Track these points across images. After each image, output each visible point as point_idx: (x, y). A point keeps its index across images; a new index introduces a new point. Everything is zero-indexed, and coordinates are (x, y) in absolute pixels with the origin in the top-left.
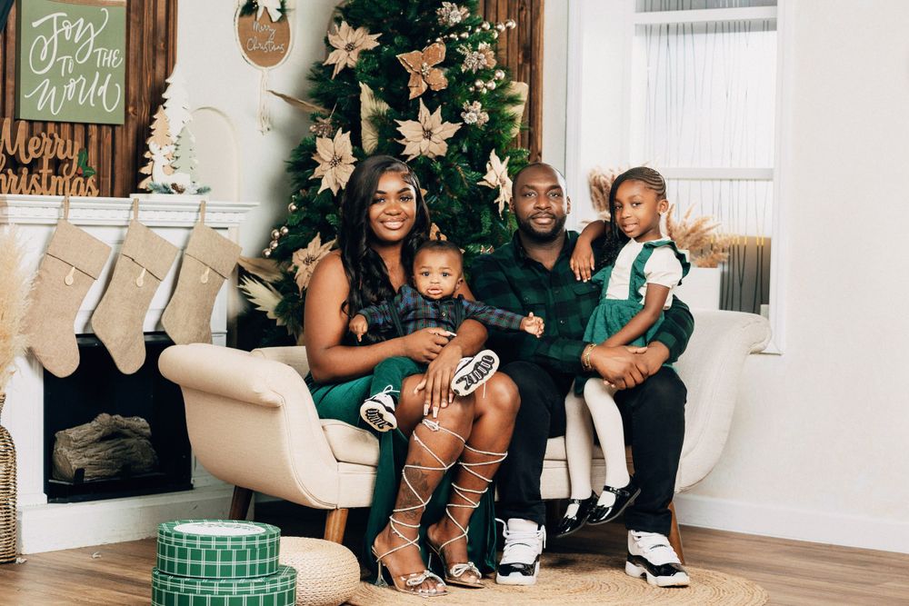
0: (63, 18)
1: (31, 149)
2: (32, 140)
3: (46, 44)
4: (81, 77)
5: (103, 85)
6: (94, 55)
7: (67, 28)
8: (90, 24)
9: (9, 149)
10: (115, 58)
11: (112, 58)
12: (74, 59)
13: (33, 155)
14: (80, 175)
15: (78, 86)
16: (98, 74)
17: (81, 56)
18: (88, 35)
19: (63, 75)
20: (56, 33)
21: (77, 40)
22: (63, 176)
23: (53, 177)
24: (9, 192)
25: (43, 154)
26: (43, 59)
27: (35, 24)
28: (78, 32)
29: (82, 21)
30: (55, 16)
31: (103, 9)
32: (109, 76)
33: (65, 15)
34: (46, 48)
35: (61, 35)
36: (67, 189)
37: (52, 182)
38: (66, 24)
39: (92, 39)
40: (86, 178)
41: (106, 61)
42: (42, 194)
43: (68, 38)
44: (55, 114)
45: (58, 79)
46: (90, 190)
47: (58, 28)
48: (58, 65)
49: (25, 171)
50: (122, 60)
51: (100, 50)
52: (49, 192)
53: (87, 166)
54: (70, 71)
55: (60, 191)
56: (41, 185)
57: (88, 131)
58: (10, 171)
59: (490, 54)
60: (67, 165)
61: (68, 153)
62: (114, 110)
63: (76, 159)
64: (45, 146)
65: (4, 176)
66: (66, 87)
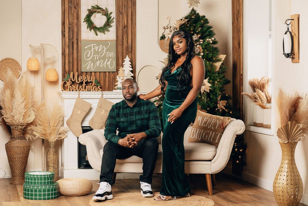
0: (95, 45)
1: (79, 80)
2: (80, 77)
3: (90, 52)
4: (101, 60)
5: (109, 62)
6: (105, 54)
8: (104, 46)
9: (72, 80)
10: (113, 54)
11: (112, 55)
12: (99, 55)
13: (80, 81)
14: (95, 86)
15: (100, 63)
16: (107, 59)
17: (101, 55)
18: (103, 49)
19: (95, 59)
20: (93, 49)
21: (100, 51)
22: (90, 86)
23: (87, 86)
24: (73, 91)
25: (83, 80)
26: (89, 56)
27: (86, 48)
28: (100, 48)
29: (101, 46)
30: (92, 45)
31: (108, 42)
32: (111, 59)
34: (89, 53)
35: (94, 50)
36: (91, 89)
37: (86, 88)
38: (96, 47)
39: (105, 50)
40: (97, 87)
41: (110, 56)
42: (83, 91)
43: (97, 50)
44: (93, 70)
45: (94, 61)
46: (99, 89)
47: (93, 48)
48: (93, 57)
49: (78, 85)
50: (115, 55)
51: (108, 53)
52: (85, 90)
53: (98, 83)
54: (98, 59)
55: (89, 90)
56: (83, 88)
57: (106, 74)
58: (73, 85)
59: (201, 48)
60: (91, 83)
61: (91, 80)
62: (113, 68)
63: (94, 81)
64: (84, 78)
65: (71, 87)
66: (96, 63)
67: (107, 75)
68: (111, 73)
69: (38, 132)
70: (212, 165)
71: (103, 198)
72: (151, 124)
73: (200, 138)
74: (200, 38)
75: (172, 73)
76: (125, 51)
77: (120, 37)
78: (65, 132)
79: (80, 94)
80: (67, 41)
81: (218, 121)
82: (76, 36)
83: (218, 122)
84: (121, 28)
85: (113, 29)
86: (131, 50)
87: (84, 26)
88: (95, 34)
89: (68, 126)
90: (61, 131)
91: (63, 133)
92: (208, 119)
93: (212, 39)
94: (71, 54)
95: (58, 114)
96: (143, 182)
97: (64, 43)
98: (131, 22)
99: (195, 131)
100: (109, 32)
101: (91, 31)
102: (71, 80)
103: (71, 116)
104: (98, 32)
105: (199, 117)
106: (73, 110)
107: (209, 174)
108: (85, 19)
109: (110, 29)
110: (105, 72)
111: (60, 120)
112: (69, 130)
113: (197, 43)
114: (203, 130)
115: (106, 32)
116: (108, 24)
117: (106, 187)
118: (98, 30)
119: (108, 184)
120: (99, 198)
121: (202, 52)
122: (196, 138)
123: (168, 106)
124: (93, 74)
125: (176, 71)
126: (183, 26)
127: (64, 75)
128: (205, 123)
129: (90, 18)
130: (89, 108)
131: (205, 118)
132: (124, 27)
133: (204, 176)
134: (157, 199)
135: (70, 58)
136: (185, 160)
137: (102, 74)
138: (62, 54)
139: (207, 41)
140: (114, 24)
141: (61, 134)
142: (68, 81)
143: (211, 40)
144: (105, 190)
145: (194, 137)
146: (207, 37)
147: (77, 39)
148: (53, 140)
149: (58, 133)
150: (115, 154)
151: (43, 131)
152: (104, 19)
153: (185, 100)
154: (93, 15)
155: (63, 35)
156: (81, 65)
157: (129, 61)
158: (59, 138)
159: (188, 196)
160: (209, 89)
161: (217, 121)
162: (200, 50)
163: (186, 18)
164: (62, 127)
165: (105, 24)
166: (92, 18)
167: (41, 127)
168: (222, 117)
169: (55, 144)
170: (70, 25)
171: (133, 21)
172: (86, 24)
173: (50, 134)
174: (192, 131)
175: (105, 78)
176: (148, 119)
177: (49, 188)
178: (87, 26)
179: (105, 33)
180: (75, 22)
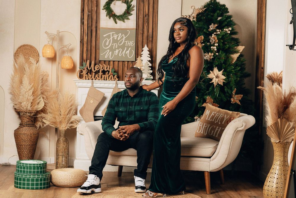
0: (113, 34)
1: (96, 68)
2: (96, 66)
3: (108, 41)
4: (120, 49)
5: (128, 51)
6: (125, 43)
7: (115, 36)
8: (123, 35)
9: (89, 68)
10: (132, 43)
11: (131, 43)
12: (118, 44)
13: (96, 69)
14: (112, 75)
15: (119, 52)
16: (126, 48)
17: (120, 44)
19: (114, 48)
21: (118, 39)
22: (106, 75)
23: (103, 75)
24: (89, 79)
25: (100, 69)
26: (107, 44)
27: (104, 36)
28: (119, 37)
29: (120, 34)
30: (111, 33)
31: (128, 31)
32: (130, 48)
33: (115, 33)
34: (108, 42)
35: (113, 38)
36: (107, 78)
37: (103, 77)
38: (115, 35)
39: (124, 39)
40: (114, 76)
41: (129, 44)
42: (99, 80)
43: (115, 39)
44: (111, 59)
45: (112, 50)
46: (115, 79)
47: (112, 37)
48: (112, 46)
49: (94, 74)
50: (134, 44)
51: (127, 41)
52: (101, 79)
53: (115, 72)
54: (116, 47)
55: (105, 79)
56: (99, 77)
57: (124, 63)
58: (89, 74)
59: (216, 38)
60: (108, 72)
61: (108, 69)
62: (132, 57)
63: (110, 70)
64: (101, 67)
65: (87, 75)
66: (115, 52)
67: (126, 65)
68: (130, 62)
69: (48, 120)
70: (211, 162)
71: (89, 191)
72: (150, 116)
73: (206, 134)
74: (217, 28)
75: (169, 63)
76: (145, 40)
77: (140, 26)
78: (78, 121)
79: (93, 83)
80: (86, 29)
81: (226, 115)
82: (95, 24)
83: (225, 117)
84: (141, 16)
85: (133, 18)
86: (151, 39)
87: (103, 13)
88: (114, 22)
89: (81, 115)
90: (73, 120)
91: (76, 122)
92: (216, 113)
94: (90, 41)
95: (69, 102)
96: (136, 177)
97: (83, 31)
98: (152, 11)
99: (201, 126)
100: (129, 20)
101: (110, 18)
102: (87, 69)
103: (84, 105)
104: (117, 20)
105: (207, 111)
106: (87, 99)
107: (208, 172)
108: (103, 7)
109: (130, 17)
110: (124, 61)
111: (71, 109)
112: (82, 119)
113: (215, 33)
114: (209, 125)
115: (125, 20)
116: (128, 12)
117: (93, 180)
118: (117, 18)
119: (96, 177)
120: (84, 191)
121: (217, 43)
122: (202, 133)
123: (164, 98)
124: (112, 63)
125: (173, 61)
127: (81, 63)
128: (213, 117)
129: (110, 5)
130: (102, 98)
131: (213, 112)
132: (146, 16)
133: (202, 173)
134: (145, 196)
135: (88, 46)
136: (181, 155)
137: (121, 64)
138: (80, 42)
139: (225, 31)
140: (134, 13)
141: (74, 123)
142: (84, 69)
143: (228, 30)
144: (92, 183)
145: (200, 131)
146: (225, 27)
147: (96, 27)
148: (63, 129)
149: (70, 122)
150: (108, 146)
151: (53, 119)
152: (124, 7)
153: (180, 92)
154: (113, 3)
155: (82, 23)
156: (99, 54)
157: (148, 50)
158: (70, 127)
159: (183, 194)
160: (223, 82)
161: (224, 115)
162: (215, 41)
163: (205, 7)
164: (74, 116)
165: (125, 12)
166: (112, 6)
167: (51, 115)
168: (231, 112)
169: (65, 132)
170: (89, 12)
171: (155, 9)
172: (106, 11)
173: (61, 122)
174: (199, 125)
175: (124, 67)
176: (148, 111)
177: (37, 177)
178: (107, 14)
179: (124, 22)
180: (95, 10)
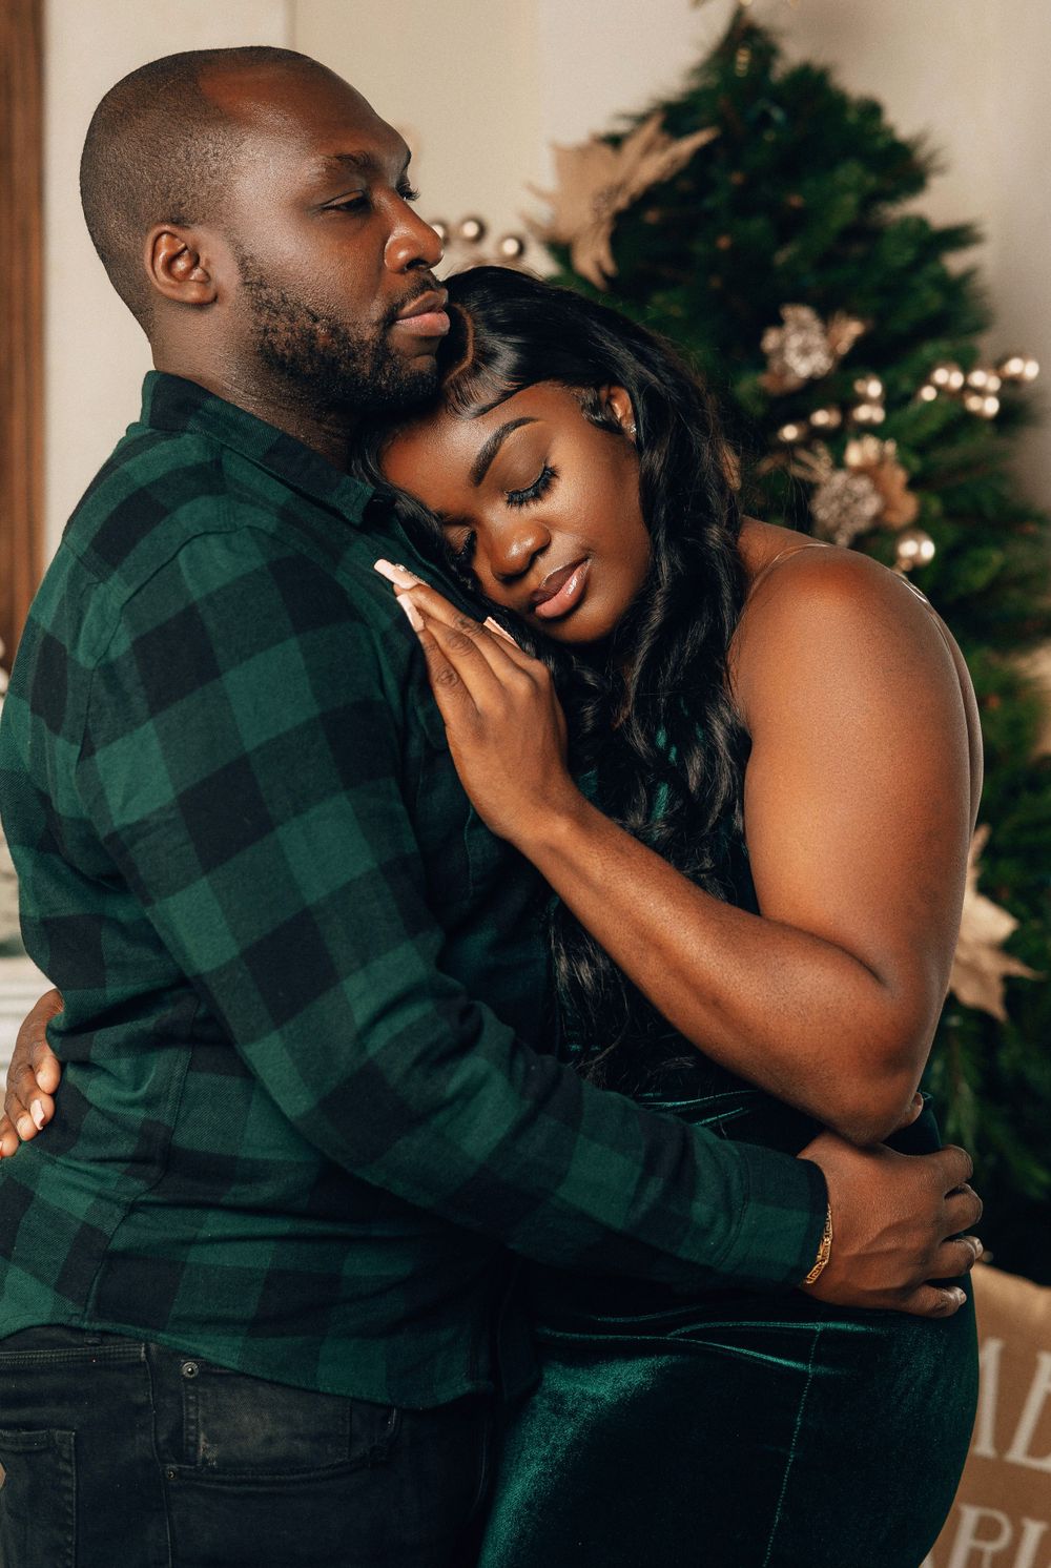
59: (898, 477)
74: (861, 357)
93: (1014, 367)
113: (821, 418)
121: (911, 526)
126: (652, 216)
139: (940, 389)
143: (993, 384)
146: (928, 350)
160: (1008, 980)
162: (888, 506)
163: (674, 117)
